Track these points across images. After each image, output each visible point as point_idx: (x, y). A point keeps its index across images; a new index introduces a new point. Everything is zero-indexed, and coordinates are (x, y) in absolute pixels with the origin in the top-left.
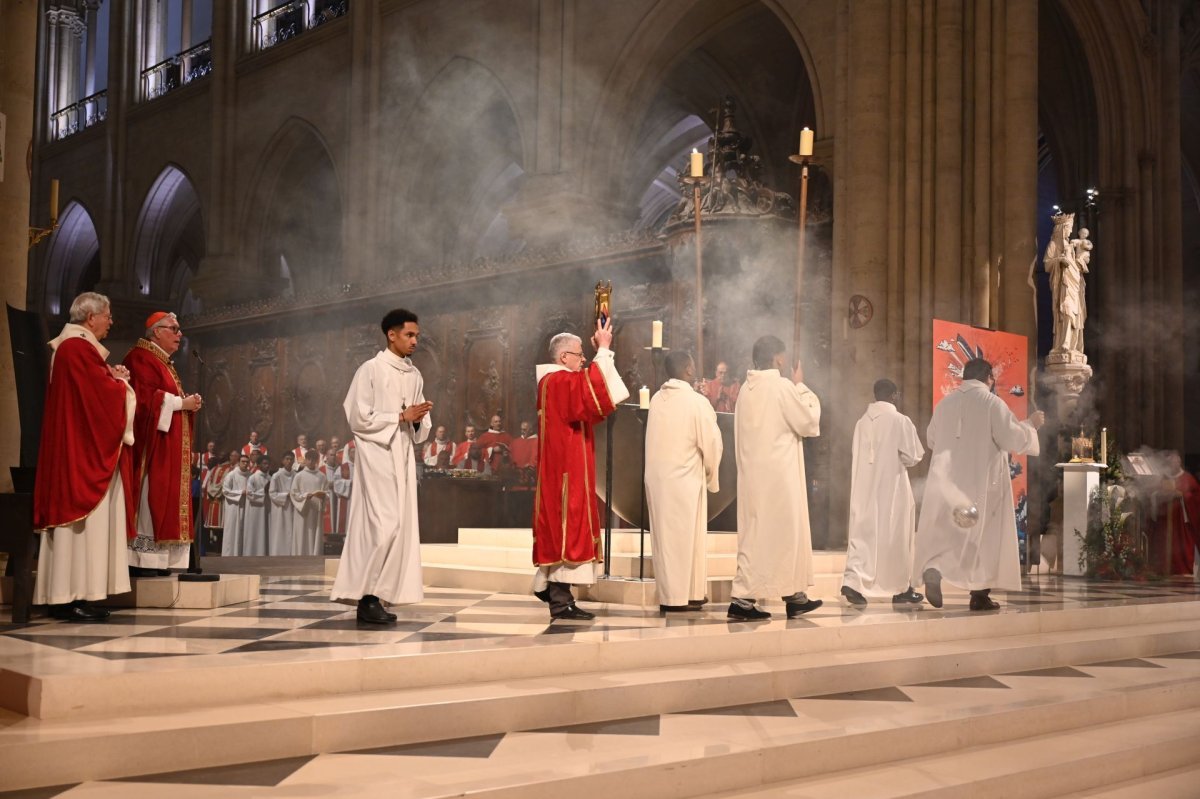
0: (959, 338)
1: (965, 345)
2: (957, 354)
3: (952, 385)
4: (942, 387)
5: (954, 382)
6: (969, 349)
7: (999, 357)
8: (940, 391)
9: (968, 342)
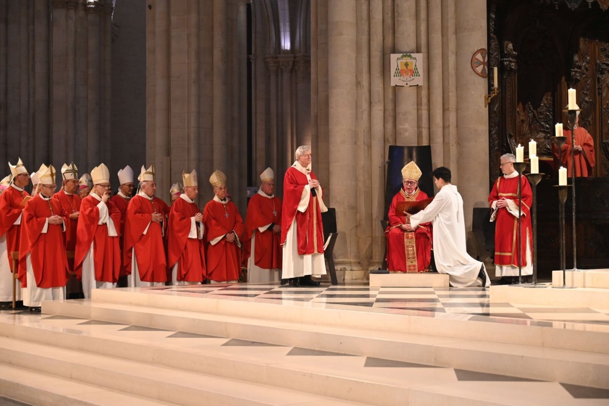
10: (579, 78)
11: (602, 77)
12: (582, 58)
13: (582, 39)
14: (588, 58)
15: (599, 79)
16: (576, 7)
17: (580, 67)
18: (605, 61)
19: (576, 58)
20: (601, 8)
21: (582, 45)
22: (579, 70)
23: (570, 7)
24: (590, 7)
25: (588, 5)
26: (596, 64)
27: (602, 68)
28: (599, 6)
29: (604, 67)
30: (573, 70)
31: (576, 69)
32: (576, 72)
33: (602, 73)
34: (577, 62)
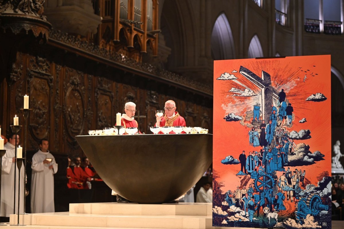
0: (242, 68)
1: (249, 72)
2: (240, 80)
3: (233, 102)
4: (223, 105)
5: (236, 100)
6: (253, 75)
7: (292, 75)
8: (222, 108)
9: (251, 69)
10: (15, 80)
11: (31, 80)
12: (18, 66)
13: (18, 53)
14: (22, 66)
15: (28, 81)
16: (18, 32)
17: (16, 72)
18: (33, 69)
19: (14, 66)
20: (35, 35)
21: (18, 57)
22: (16, 75)
23: (13, 32)
24: (27, 33)
25: (26, 32)
26: (27, 71)
27: (31, 74)
28: (33, 33)
29: (32, 73)
30: (12, 74)
31: (14, 74)
32: (14, 76)
33: (31, 77)
34: (15, 68)
